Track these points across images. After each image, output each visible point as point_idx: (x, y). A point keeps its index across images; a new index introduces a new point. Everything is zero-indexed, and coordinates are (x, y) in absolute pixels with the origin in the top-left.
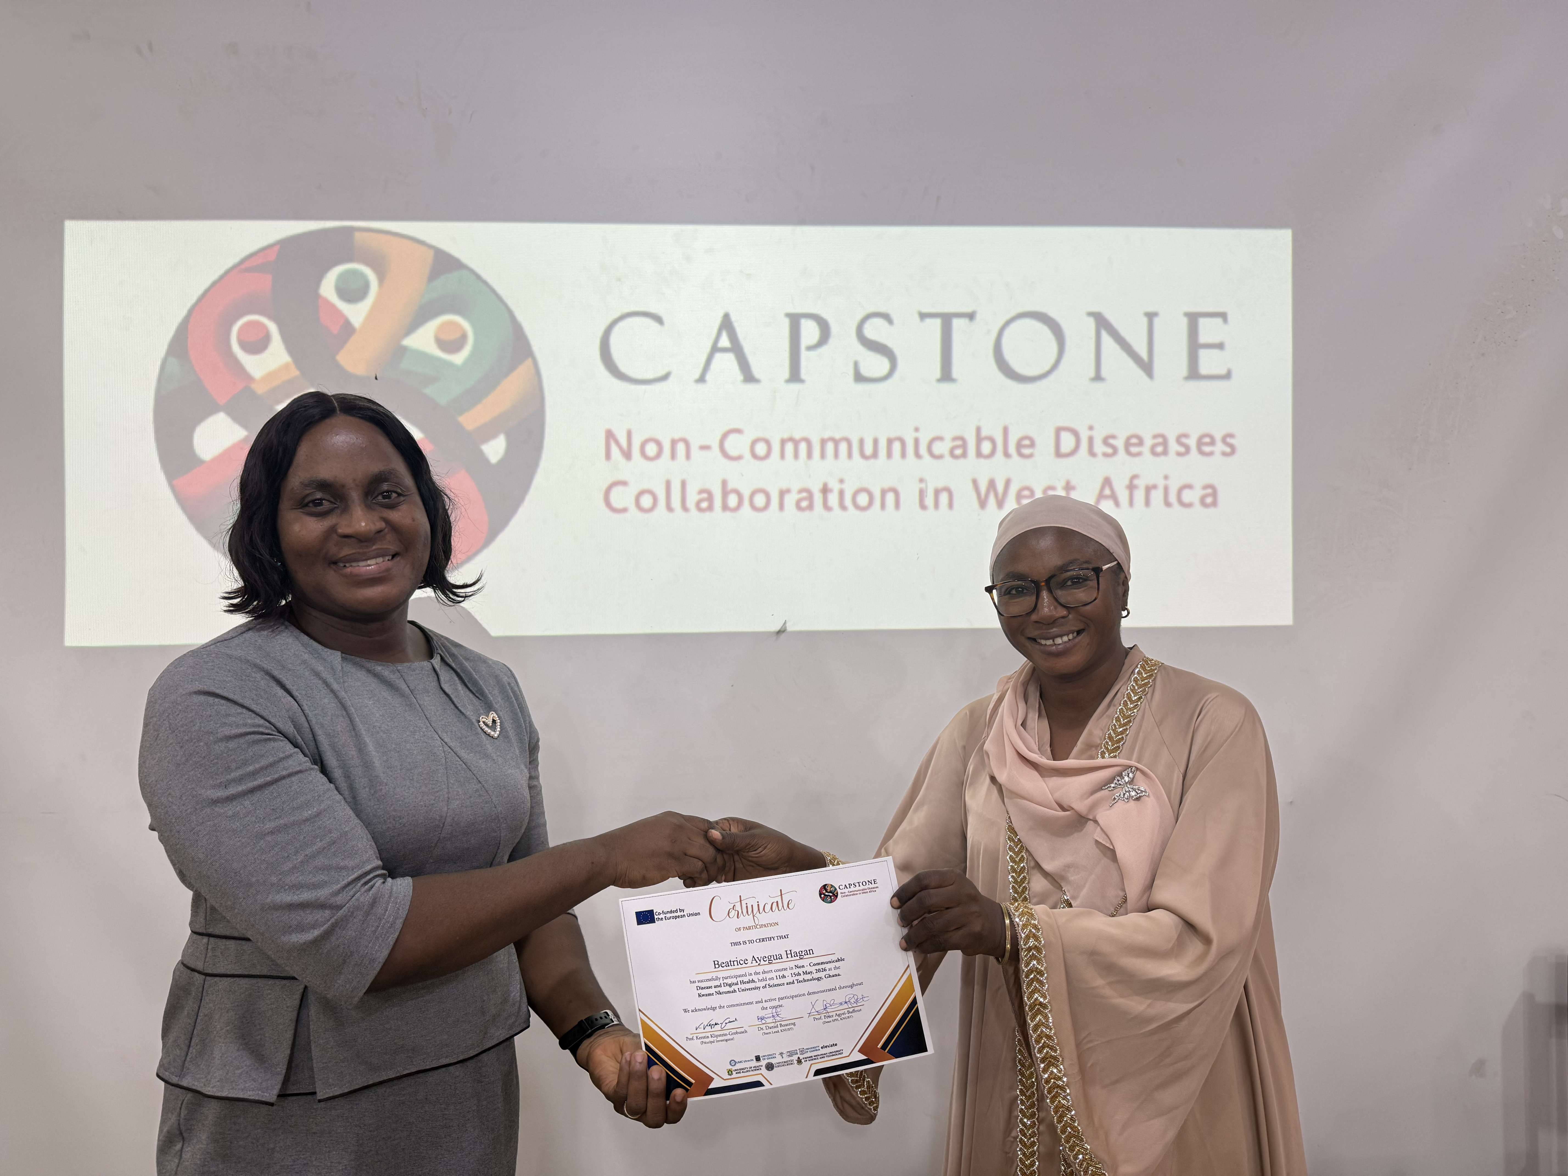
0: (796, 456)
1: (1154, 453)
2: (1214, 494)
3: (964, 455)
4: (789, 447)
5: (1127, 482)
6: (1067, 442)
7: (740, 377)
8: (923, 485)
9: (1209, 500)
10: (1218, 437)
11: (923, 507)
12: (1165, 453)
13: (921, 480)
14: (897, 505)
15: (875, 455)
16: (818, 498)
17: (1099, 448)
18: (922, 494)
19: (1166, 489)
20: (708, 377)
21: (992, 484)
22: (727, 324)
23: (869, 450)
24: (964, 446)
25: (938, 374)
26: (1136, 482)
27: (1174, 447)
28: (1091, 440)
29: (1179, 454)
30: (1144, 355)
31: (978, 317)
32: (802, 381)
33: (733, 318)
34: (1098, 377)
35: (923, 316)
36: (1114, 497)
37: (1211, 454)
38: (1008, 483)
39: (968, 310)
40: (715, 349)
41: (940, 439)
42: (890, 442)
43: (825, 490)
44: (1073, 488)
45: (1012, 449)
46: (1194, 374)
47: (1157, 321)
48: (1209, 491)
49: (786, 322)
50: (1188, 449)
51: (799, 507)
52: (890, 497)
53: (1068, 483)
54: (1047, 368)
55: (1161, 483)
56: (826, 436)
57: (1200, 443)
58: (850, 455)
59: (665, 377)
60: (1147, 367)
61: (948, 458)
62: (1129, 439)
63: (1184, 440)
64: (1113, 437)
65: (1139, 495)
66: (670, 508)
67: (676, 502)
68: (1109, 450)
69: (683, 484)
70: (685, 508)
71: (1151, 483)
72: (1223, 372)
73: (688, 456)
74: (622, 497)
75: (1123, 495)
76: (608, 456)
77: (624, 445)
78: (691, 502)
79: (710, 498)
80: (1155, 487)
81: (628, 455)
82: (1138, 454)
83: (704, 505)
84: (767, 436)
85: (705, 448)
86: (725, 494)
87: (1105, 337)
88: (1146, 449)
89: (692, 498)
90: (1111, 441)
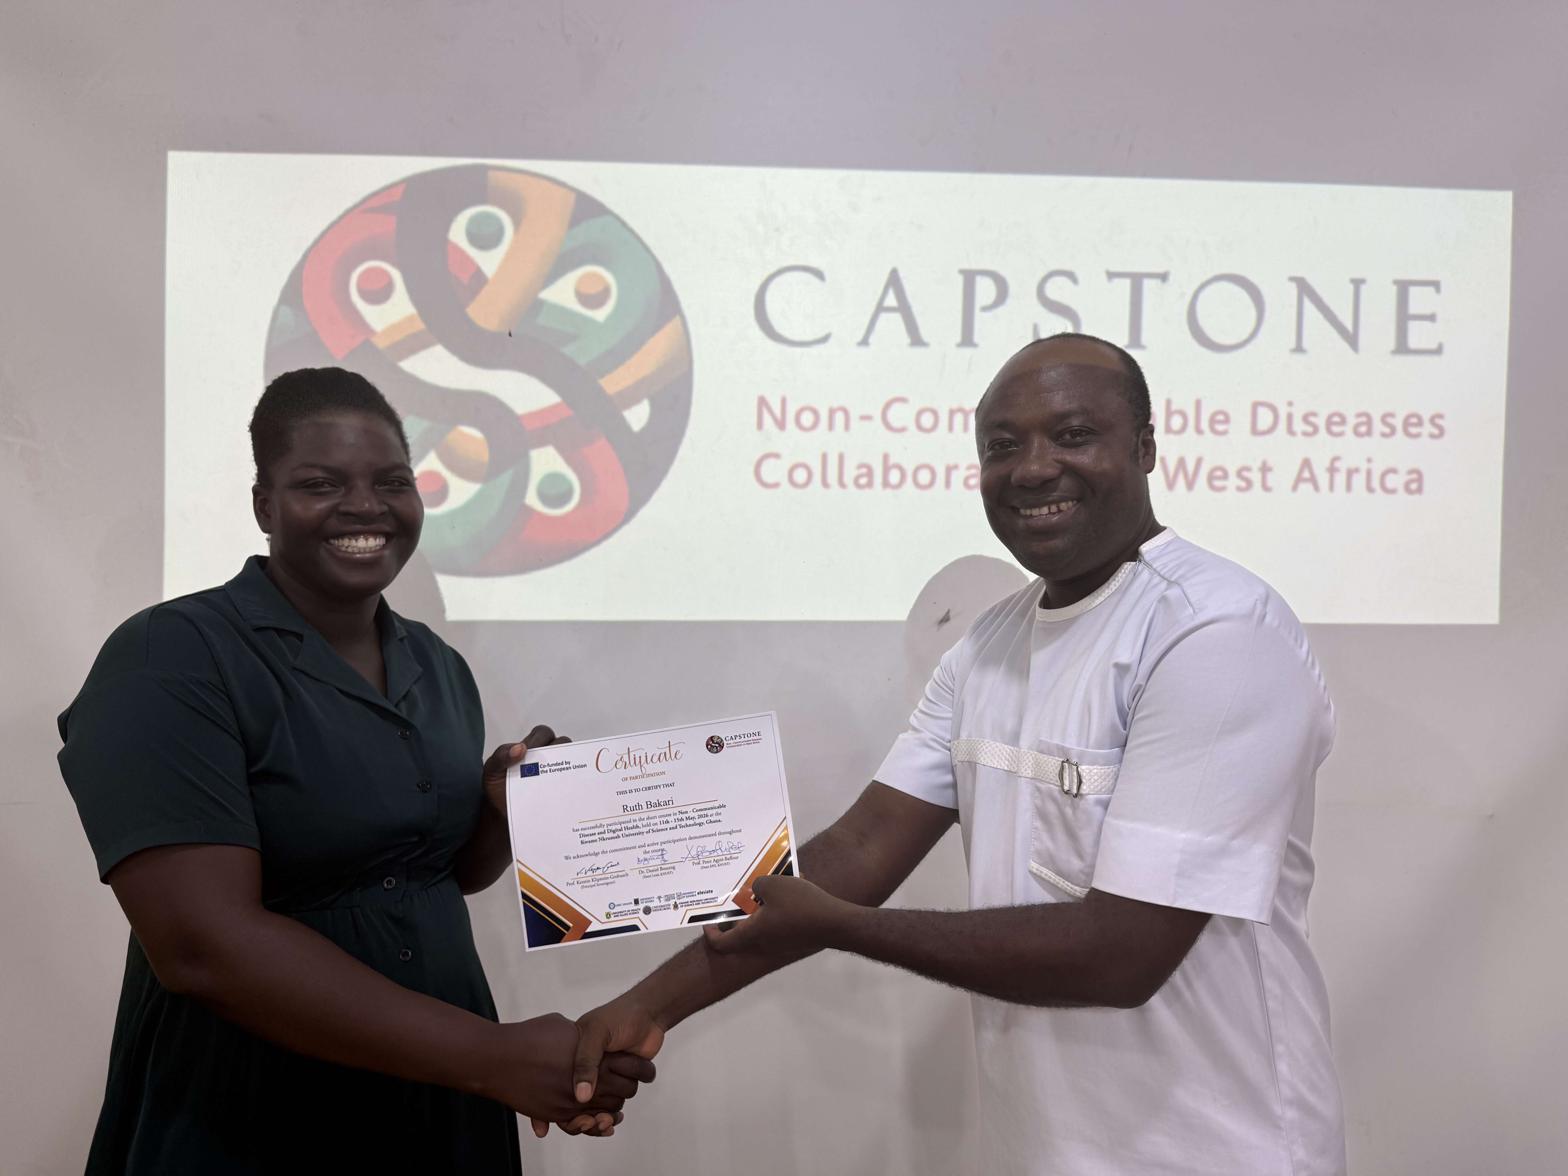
0: (966, 428)
1: (1357, 433)
2: (1420, 479)
4: (959, 418)
5: (1327, 464)
6: (1265, 418)
7: (906, 339)
9: (1414, 486)
10: (1426, 418)
12: (1369, 433)
17: (1299, 426)
19: (1369, 473)
20: (872, 339)
21: (1181, 463)
22: (894, 281)
25: (1126, 340)
26: (1337, 464)
27: (1378, 427)
28: (1290, 417)
29: (1384, 435)
30: (1349, 325)
31: (1171, 278)
32: (974, 345)
33: (902, 274)
34: (1299, 349)
35: (1111, 275)
36: (1313, 480)
37: (1418, 436)
38: (1199, 462)
39: (1164, 270)
40: (880, 308)
44: (1267, 470)
45: (1205, 425)
46: (1402, 347)
47: (1364, 288)
48: (1415, 476)
49: (962, 279)
50: (1393, 430)
51: (967, 485)
53: (1264, 463)
54: (1245, 336)
55: (1364, 466)
57: (1406, 424)
59: (825, 339)
60: (1352, 339)
62: (1330, 417)
63: (1390, 420)
64: (1314, 414)
65: (1340, 479)
66: (825, 484)
67: (832, 477)
68: (1309, 429)
69: (841, 457)
70: (842, 484)
71: (1353, 466)
72: (1434, 346)
73: (847, 427)
74: (773, 471)
75: (1323, 478)
76: (760, 425)
77: (778, 412)
78: (849, 478)
79: (870, 474)
80: (1357, 470)
81: (781, 424)
82: (1341, 434)
83: (863, 481)
84: (935, 406)
85: (866, 418)
86: (886, 469)
87: (1308, 305)
88: (1348, 429)
89: (850, 473)
90: (1312, 419)
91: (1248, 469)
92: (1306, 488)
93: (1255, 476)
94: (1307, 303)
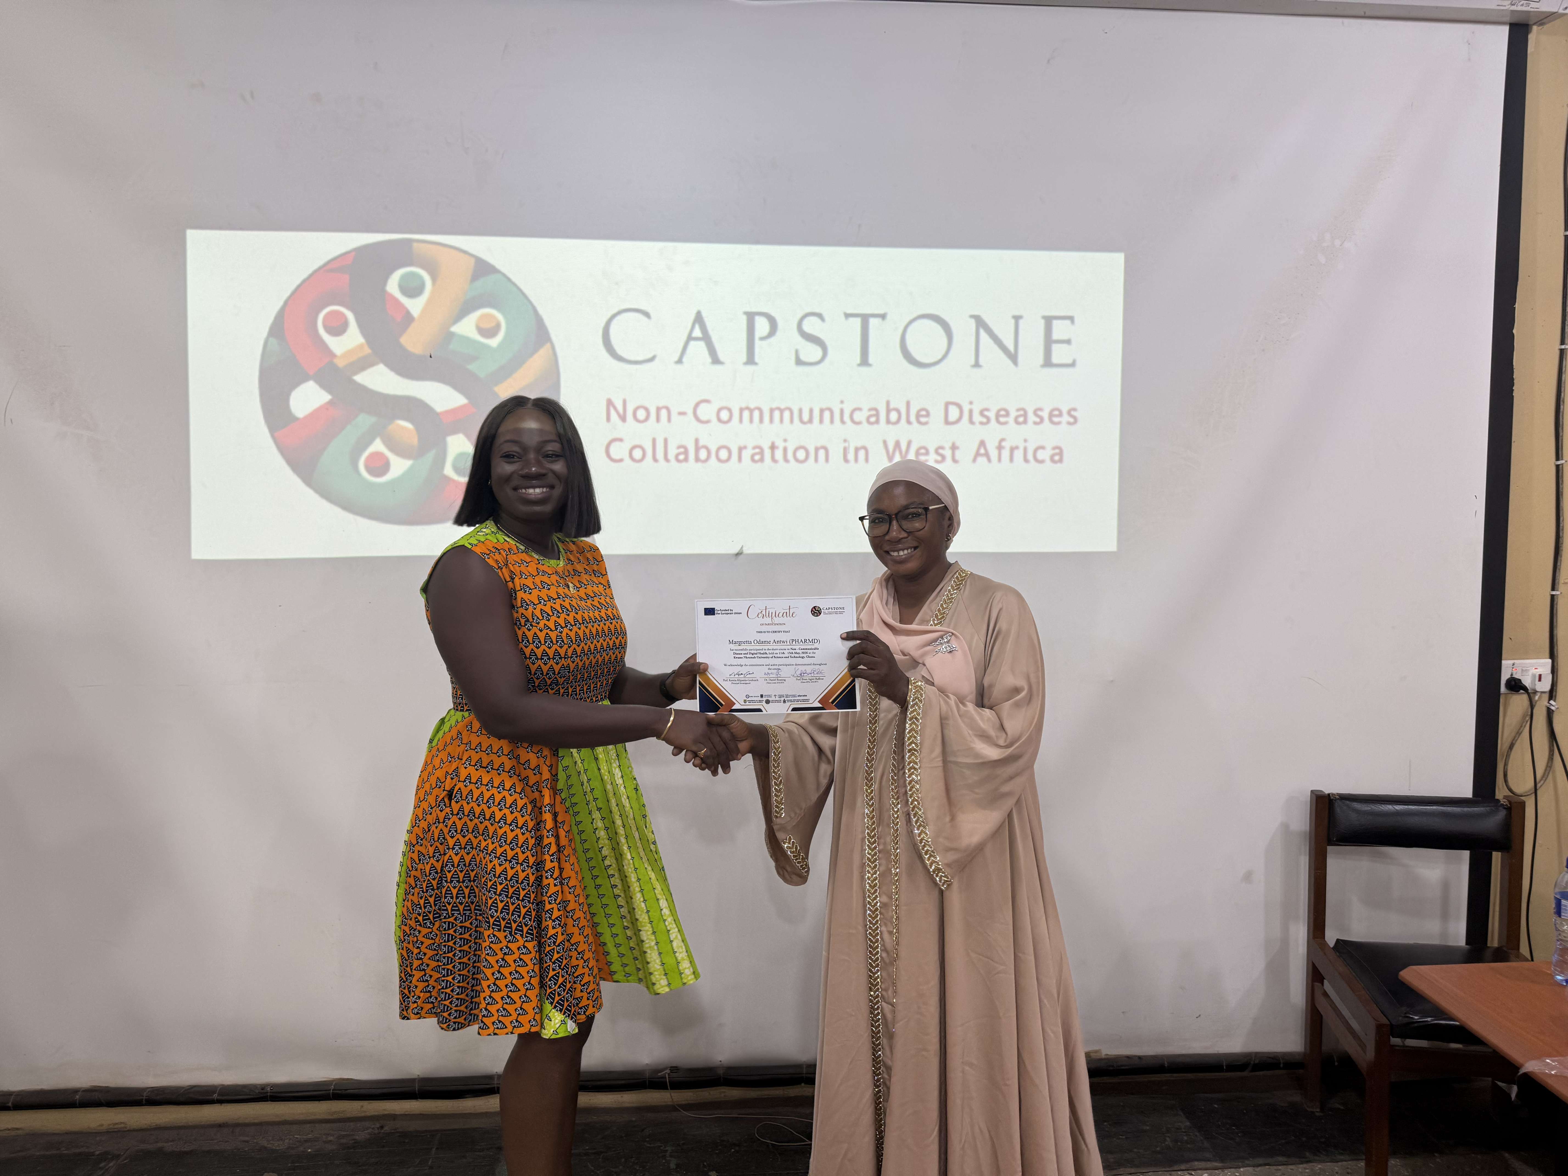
0: (751, 421)
1: (1017, 423)
2: (1061, 454)
3: (877, 422)
4: (746, 414)
5: (997, 444)
6: (954, 413)
7: (709, 360)
8: (846, 444)
9: (1057, 458)
10: (1065, 411)
11: (846, 460)
12: (1025, 422)
13: (845, 441)
15: (811, 421)
16: (767, 453)
17: (977, 418)
18: (845, 450)
19: (1025, 450)
20: (684, 360)
21: (897, 444)
22: (699, 319)
23: (806, 417)
24: (877, 415)
25: (858, 361)
26: (1003, 444)
27: (1032, 418)
28: (971, 411)
29: (1035, 423)
30: (1011, 348)
31: (888, 317)
32: (756, 364)
33: (704, 315)
34: (977, 365)
35: (847, 316)
36: (987, 455)
37: (1059, 423)
38: (909, 443)
39: (881, 312)
40: (690, 338)
41: (860, 409)
42: (822, 411)
43: (773, 447)
44: (957, 448)
45: (913, 418)
46: (1048, 362)
47: (1021, 322)
48: (1057, 451)
49: (744, 319)
50: (1042, 420)
51: (753, 460)
52: (822, 453)
54: (940, 357)
55: (1022, 445)
56: (774, 406)
57: (1051, 415)
58: (792, 421)
59: (652, 359)
60: (1013, 358)
61: (865, 424)
62: (999, 411)
63: (1040, 413)
64: (987, 410)
65: (1006, 454)
66: (655, 460)
67: (660, 455)
68: (984, 420)
69: (666, 441)
70: (667, 459)
71: (1014, 445)
72: (1069, 361)
73: (669, 420)
74: (617, 451)
75: (993, 453)
76: (608, 419)
77: (621, 410)
78: (671, 455)
79: (686, 452)
80: (1017, 448)
81: (623, 418)
82: (1005, 423)
83: (681, 457)
84: (729, 405)
85: (682, 414)
86: (697, 449)
87: (983, 334)
88: (1011, 419)
89: (672, 452)
90: (986, 413)
91: (942, 448)
92: (982, 460)
93: (948, 453)
94: (982, 333)
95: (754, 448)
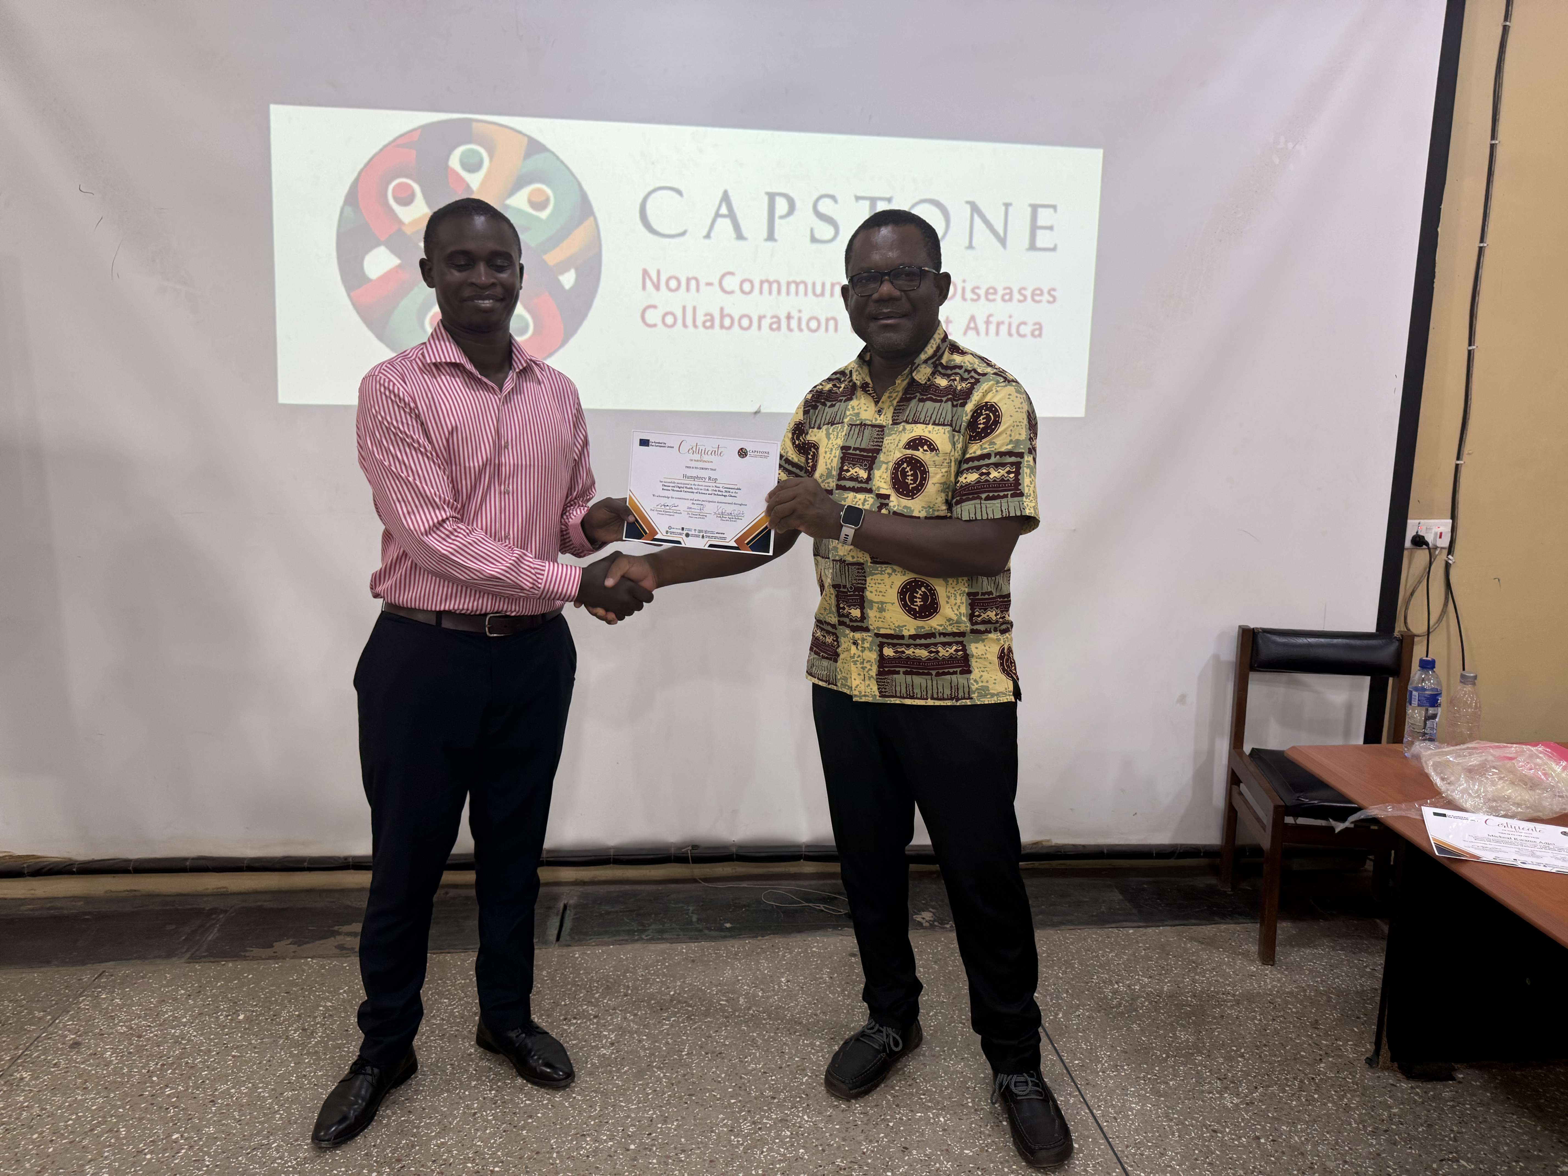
0: (770, 293)
1: (1003, 300)
2: (1040, 329)
4: (766, 286)
5: (985, 319)
7: (734, 236)
9: (1037, 333)
10: (1045, 291)
12: (1011, 300)
14: (836, 330)
15: (823, 294)
16: (784, 322)
17: (969, 295)
19: (1010, 325)
20: (713, 234)
22: (726, 198)
23: (819, 290)
26: (991, 319)
27: (1016, 296)
28: (964, 289)
29: (1020, 301)
30: (1001, 232)
32: (775, 240)
33: (730, 194)
34: (970, 247)
35: (858, 198)
36: (976, 329)
37: (1040, 301)
39: (888, 196)
40: (717, 215)
42: (833, 286)
43: (789, 317)
44: (951, 322)
46: (1033, 247)
47: (1010, 209)
48: (1037, 326)
49: (766, 199)
50: (1025, 298)
51: (771, 328)
52: (832, 324)
53: (947, 318)
55: (1007, 320)
56: (791, 279)
57: (1033, 294)
58: (806, 294)
59: (683, 234)
60: (1003, 241)
62: (988, 289)
63: (1023, 292)
64: (978, 288)
65: (992, 328)
66: (685, 325)
67: (689, 321)
68: (975, 297)
69: (694, 309)
70: (695, 326)
71: (1000, 320)
72: (1052, 246)
73: (698, 290)
74: (653, 316)
75: (982, 327)
76: (644, 287)
77: (655, 279)
78: (699, 322)
79: (712, 320)
80: (1003, 323)
81: (657, 287)
82: (994, 300)
83: (708, 324)
84: (751, 278)
85: (709, 284)
86: (722, 317)
87: (977, 219)
88: (998, 297)
89: (700, 319)
90: (977, 291)
92: (972, 333)
94: (976, 217)
95: (772, 317)
